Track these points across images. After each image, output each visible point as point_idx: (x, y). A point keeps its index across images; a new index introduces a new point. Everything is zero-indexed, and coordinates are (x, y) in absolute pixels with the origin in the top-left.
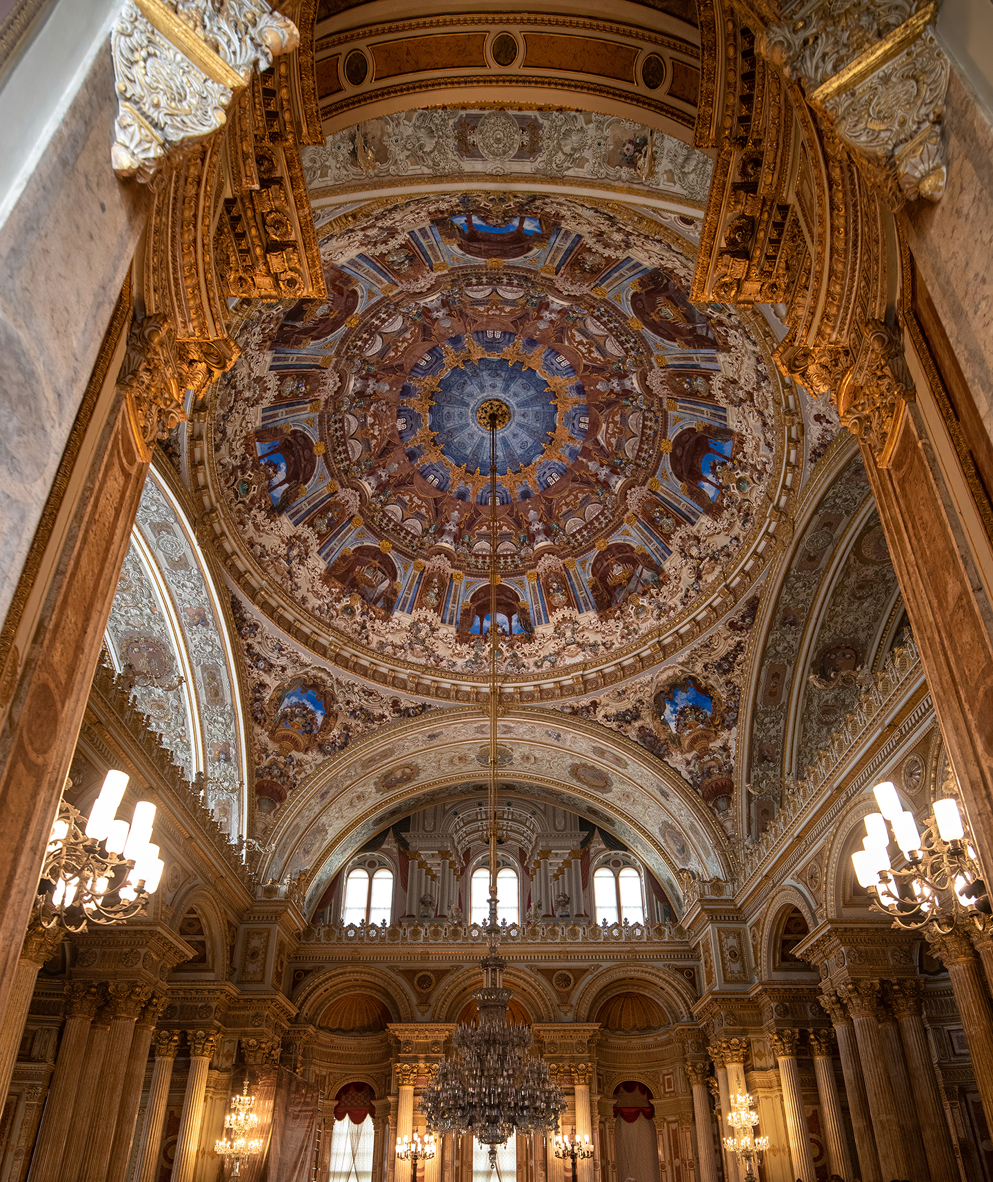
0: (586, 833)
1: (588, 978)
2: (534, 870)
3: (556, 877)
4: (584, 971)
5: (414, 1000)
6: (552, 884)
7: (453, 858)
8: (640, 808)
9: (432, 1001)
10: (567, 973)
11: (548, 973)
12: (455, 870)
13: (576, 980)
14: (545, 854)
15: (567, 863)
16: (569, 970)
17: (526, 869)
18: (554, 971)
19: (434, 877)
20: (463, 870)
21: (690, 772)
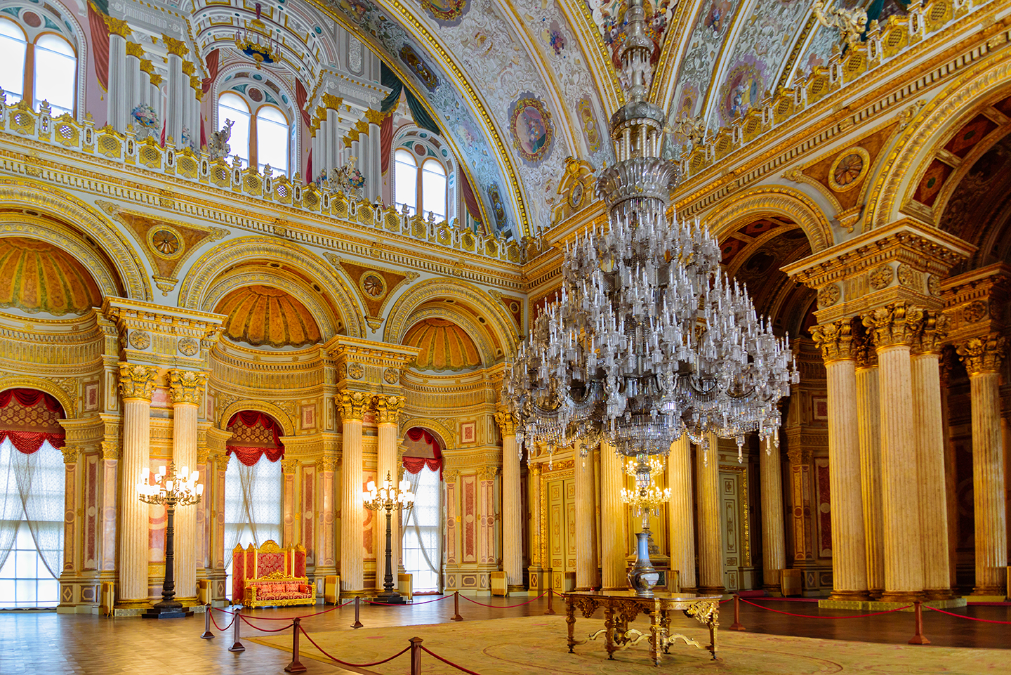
0: (389, 91)
1: (402, 289)
2: (317, 121)
3: (347, 141)
4: (400, 278)
5: (150, 270)
6: (341, 150)
7: (189, 57)
8: (493, 64)
9: (180, 274)
10: (379, 276)
11: (355, 271)
12: (193, 80)
13: (390, 288)
14: (334, 102)
15: (362, 126)
16: (382, 273)
17: (305, 116)
18: (362, 270)
19: (156, 80)
20: (207, 85)
21: (606, 16)
